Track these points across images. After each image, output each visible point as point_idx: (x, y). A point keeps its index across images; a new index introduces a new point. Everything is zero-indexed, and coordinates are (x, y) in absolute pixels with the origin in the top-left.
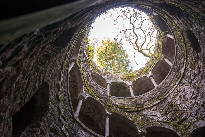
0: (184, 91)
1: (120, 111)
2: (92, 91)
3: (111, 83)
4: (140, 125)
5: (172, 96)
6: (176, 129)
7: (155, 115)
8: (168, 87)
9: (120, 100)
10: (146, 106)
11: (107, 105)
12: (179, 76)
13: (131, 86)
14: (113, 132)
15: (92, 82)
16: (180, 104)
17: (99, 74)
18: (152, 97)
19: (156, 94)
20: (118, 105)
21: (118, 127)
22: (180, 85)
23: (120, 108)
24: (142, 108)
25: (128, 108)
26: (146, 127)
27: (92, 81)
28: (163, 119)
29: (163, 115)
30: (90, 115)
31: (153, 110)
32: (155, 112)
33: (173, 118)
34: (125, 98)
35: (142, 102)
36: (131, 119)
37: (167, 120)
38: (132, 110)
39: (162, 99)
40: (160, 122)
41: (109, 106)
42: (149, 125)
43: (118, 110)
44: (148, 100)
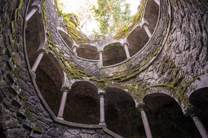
0: (176, 40)
1: (115, 83)
2: (79, 72)
3: (102, 49)
4: (137, 95)
5: (166, 48)
6: (173, 94)
7: (151, 78)
8: (161, 36)
9: (115, 68)
10: (142, 68)
11: (99, 82)
12: (168, 21)
13: (125, 45)
14: (118, 104)
15: (79, 60)
16: (175, 58)
17: (87, 44)
18: (147, 53)
19: (151, 47)
20: (112, 77)
21: (121, 98)
22: (171, 32)
23: (115, 80)
24: (138, 72)
25: (123, 77)
26: (143, 96)
27: (78, 58)
28: (160, 81)
29: (160, 76)
30: (89, 95)
31: (150, 72)
32: (152, 73)
33: (170, 79)
34: (120, 63)
35: (138, 63)
36: (127, 90)
37: (164, 82)
38: (127, 77)
39: (157, 54)
40: (157, 86)
41: (102, 82)
42: (146, 93)
43: (113, 83)
44: (144, 58)
